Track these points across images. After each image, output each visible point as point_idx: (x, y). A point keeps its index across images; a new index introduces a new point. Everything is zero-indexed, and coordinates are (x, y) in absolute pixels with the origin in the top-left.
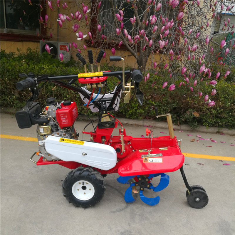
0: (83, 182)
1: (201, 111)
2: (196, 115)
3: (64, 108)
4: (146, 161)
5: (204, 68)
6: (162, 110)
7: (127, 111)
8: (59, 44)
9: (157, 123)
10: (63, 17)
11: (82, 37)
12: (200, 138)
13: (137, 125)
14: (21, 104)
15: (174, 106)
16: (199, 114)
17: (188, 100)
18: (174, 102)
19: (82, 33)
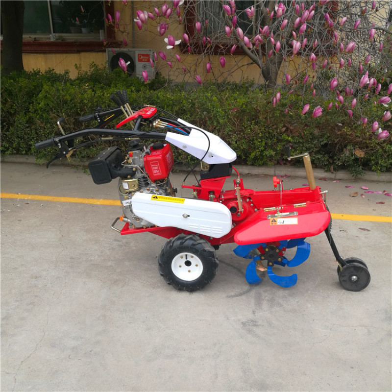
0: (186, 255)
1: (367, 147)
2: (360, 154)
3: (154, 153)
4: (274, 223)
5: (367, 79)
6: (304, 148)
7: (248, 154)
8: (137, 53)
9: (298, 170)
10: (144, 15)
11: (174, 43)
12: (366, 191)
13: (265, 175)
14: (88, 151)
15: (322, 141)
16: (364, 153)
17: (346, 130)
18: (322, 136)
19: (173, 38)
